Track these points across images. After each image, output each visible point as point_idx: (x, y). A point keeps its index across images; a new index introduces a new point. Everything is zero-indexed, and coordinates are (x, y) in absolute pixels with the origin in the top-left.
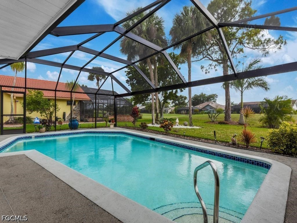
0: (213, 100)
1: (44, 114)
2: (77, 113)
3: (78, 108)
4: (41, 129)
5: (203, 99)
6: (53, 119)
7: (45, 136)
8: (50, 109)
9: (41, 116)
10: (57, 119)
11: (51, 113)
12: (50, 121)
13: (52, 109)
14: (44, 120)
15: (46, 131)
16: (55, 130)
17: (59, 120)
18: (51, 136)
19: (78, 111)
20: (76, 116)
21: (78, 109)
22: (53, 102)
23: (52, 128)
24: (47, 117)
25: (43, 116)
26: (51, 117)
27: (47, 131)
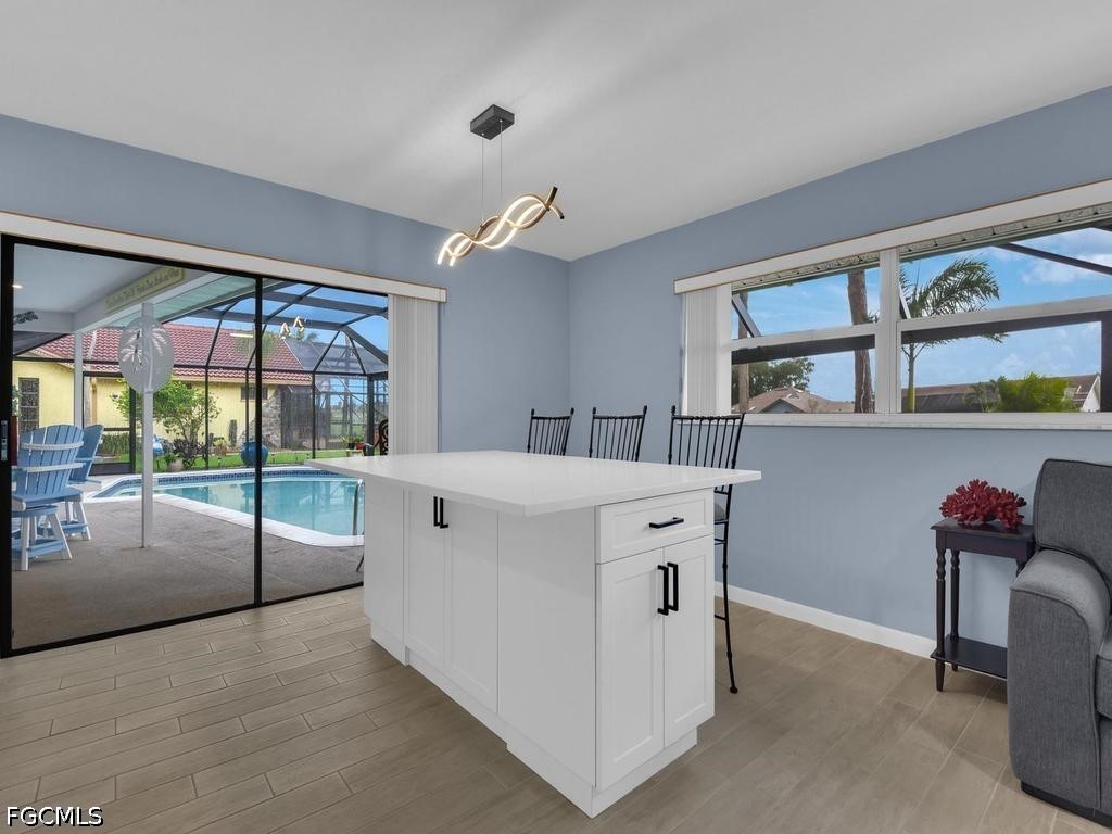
0: (795, 380)
1: (176, 427)
2: (271, 424)
3: (276, 408)
4: (172, 464)
5: (760, 378)
6: (201, 439)
7: (182, 479)
8: (191, 412)
9: (168, 432)
10: (210, 439)
11: (195, 424)
12: (193, 444)
13: (197, 411)
14: (177, 442)
15: (183, 470)
16: (207, 468)
17: (216, 443)
18: (196, 479)
19: (274, 417)
20: (270, 433)
21: (274, 411)
22: (200, 392)
23: (200, 461)
24: (183, 434)
25: (172, 433)
26: (193, 434)
27: (186, 469)
